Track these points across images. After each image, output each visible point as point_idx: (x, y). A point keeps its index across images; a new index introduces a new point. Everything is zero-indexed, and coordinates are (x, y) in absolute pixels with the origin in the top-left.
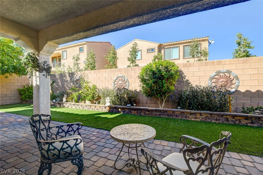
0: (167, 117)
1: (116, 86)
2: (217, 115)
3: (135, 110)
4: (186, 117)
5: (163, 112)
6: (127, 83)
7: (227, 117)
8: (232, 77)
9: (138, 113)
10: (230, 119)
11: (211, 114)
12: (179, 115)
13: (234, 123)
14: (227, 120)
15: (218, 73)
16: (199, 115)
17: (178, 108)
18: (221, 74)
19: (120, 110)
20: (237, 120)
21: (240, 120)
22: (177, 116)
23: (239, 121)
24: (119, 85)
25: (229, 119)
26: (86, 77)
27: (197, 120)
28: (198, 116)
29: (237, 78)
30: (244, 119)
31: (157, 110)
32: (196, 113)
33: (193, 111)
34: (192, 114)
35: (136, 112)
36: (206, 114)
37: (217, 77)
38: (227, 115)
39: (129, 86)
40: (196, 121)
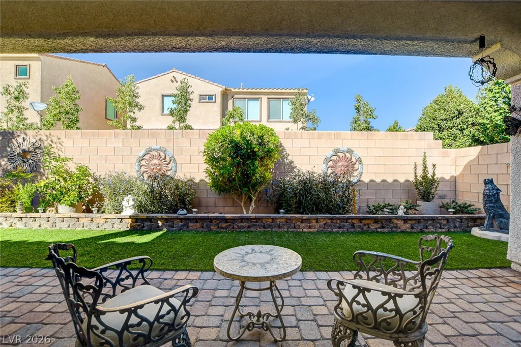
0: (262, 230)
1: (143, 169)
2: (340, 219)
3: (197, 222)
4: (295, 228)
5: (255, 222)
6: (172, 165)
7: (353, 221)
8: (354, 160)
9: (204, 226)
10: (357, 223)
11: (332, 219)
12: (284, 225)
13: (362, 229)
14: (353, 226)
15: (336, 152)
16: (314, 221)
17: (279, 213)
18: (341, 155)
19: (160, 223)
20: (365, 225)
21: (368, 224)
22: (279, 227)
23: (367, 227)
24: (152, 167)
25: (355, 225)
26: (54, 145)
27: (312, 230)
28: (314, 223)
29: (360, 162)
30: (374, 223)
31: (244, 219)
32: (310, 219)
33: (305, 216)
34: (304, 221)
35: (198, 225)
36: (325, 219)
37: (334, 158)
38: (352, 219)
39: (176, 171)
40: (311, 232)
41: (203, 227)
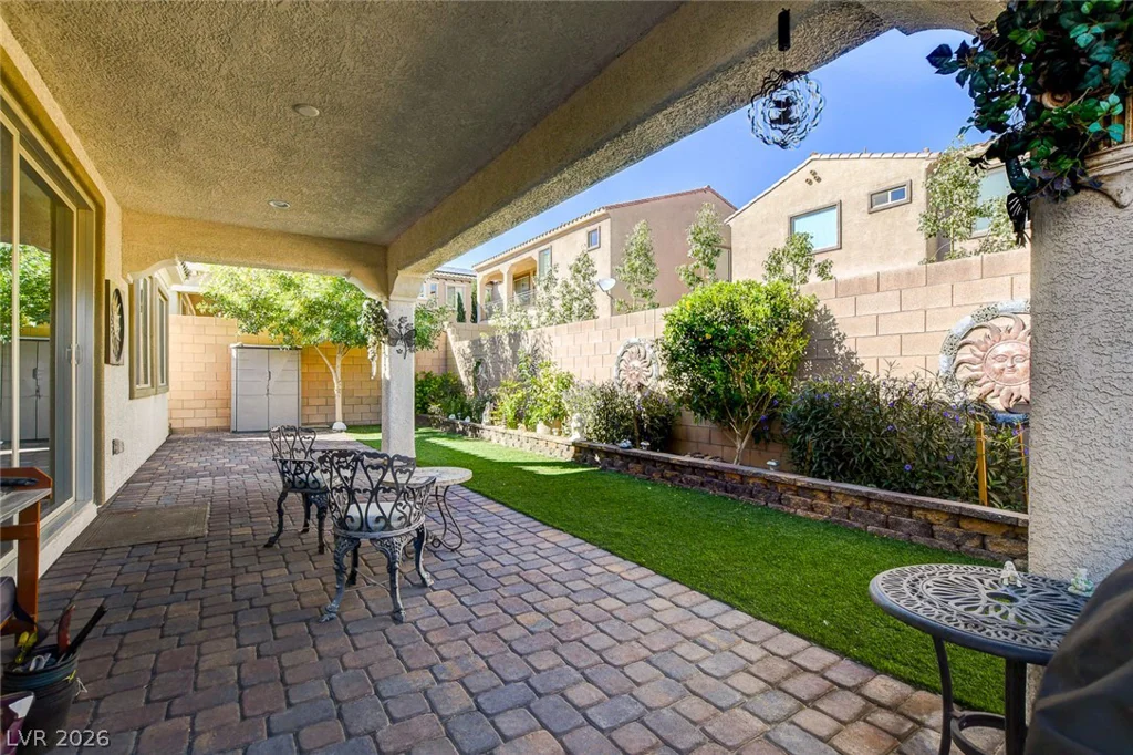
0: (723, 493)
2: (889, 504)
3: (638, 463)
4: (780, 501)
5: (712, 477)
7: (930, 517)
10: (942, 526)
11: (867, 499)
12: (759, 492)
13: (958, 546)
14: (928, 529)
16: (822, 495)
19: (596, 457)
20: (969, 536)
21: (983, 536)
23: (976, 542)
25: (935, 528)
27: (813, 515)
28: (821, 500)
30: (1004, 536)
31: (697, 468)
32: (813, 490)
33: (803, 480)
34: (800, 492)
36: (848, 494)
38: (923, 509)
40: (810, 519)
41: (644, 473)
